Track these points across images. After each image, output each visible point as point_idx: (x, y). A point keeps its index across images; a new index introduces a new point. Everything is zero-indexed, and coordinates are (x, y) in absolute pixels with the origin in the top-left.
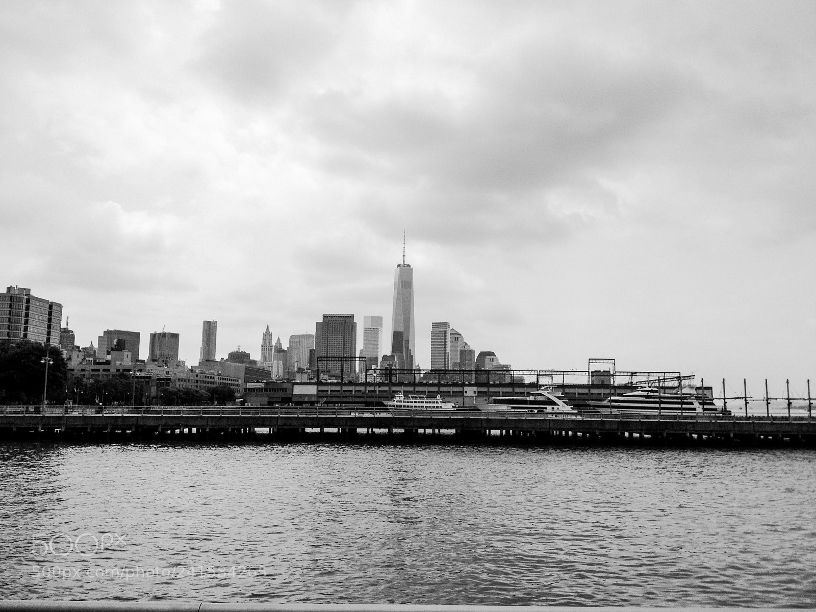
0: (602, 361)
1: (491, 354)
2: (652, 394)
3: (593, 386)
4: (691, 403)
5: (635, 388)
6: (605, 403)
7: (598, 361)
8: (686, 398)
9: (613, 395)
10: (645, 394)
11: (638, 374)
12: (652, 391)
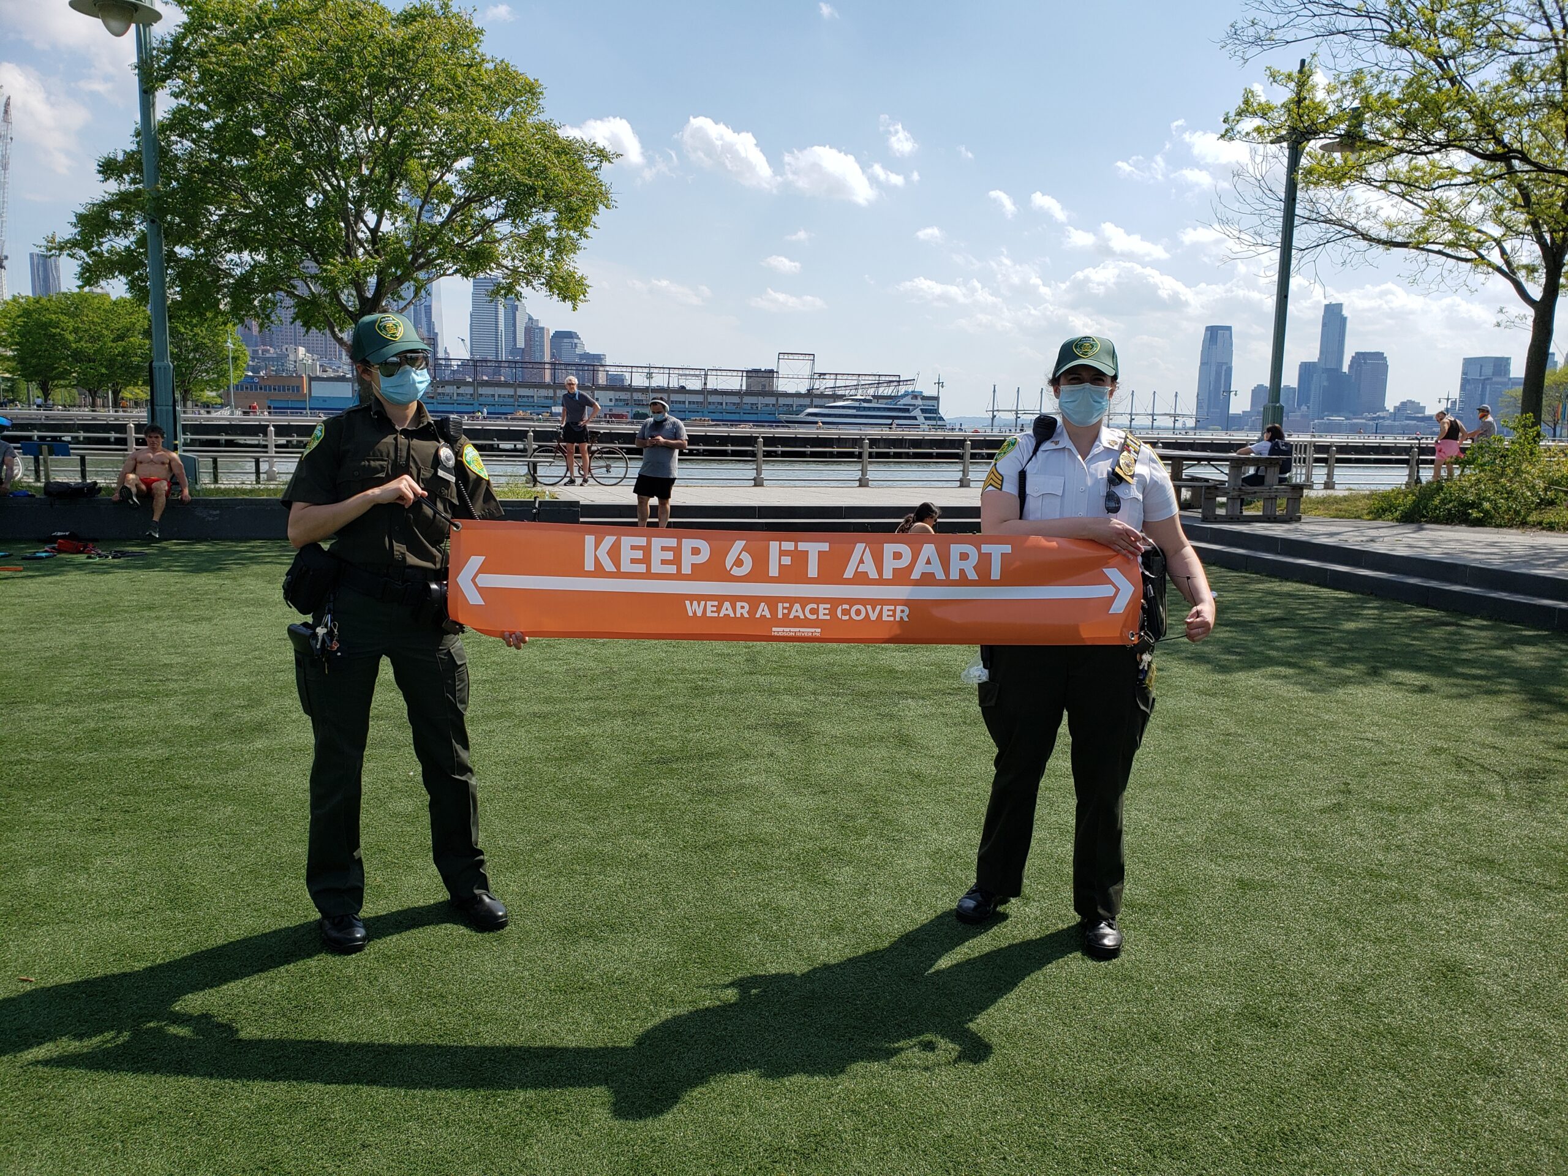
0: (796, 357)
1: (570, 335)
2: (866, 405)
3: (749, 393)
4: (915, 418)
5: (841, 397)
6: (801, 417)
7: (791, 357)
8: (908, 410)
9: (810, 406)
10: (857, 404)
11: (827, 377)
12: (865, 401)
